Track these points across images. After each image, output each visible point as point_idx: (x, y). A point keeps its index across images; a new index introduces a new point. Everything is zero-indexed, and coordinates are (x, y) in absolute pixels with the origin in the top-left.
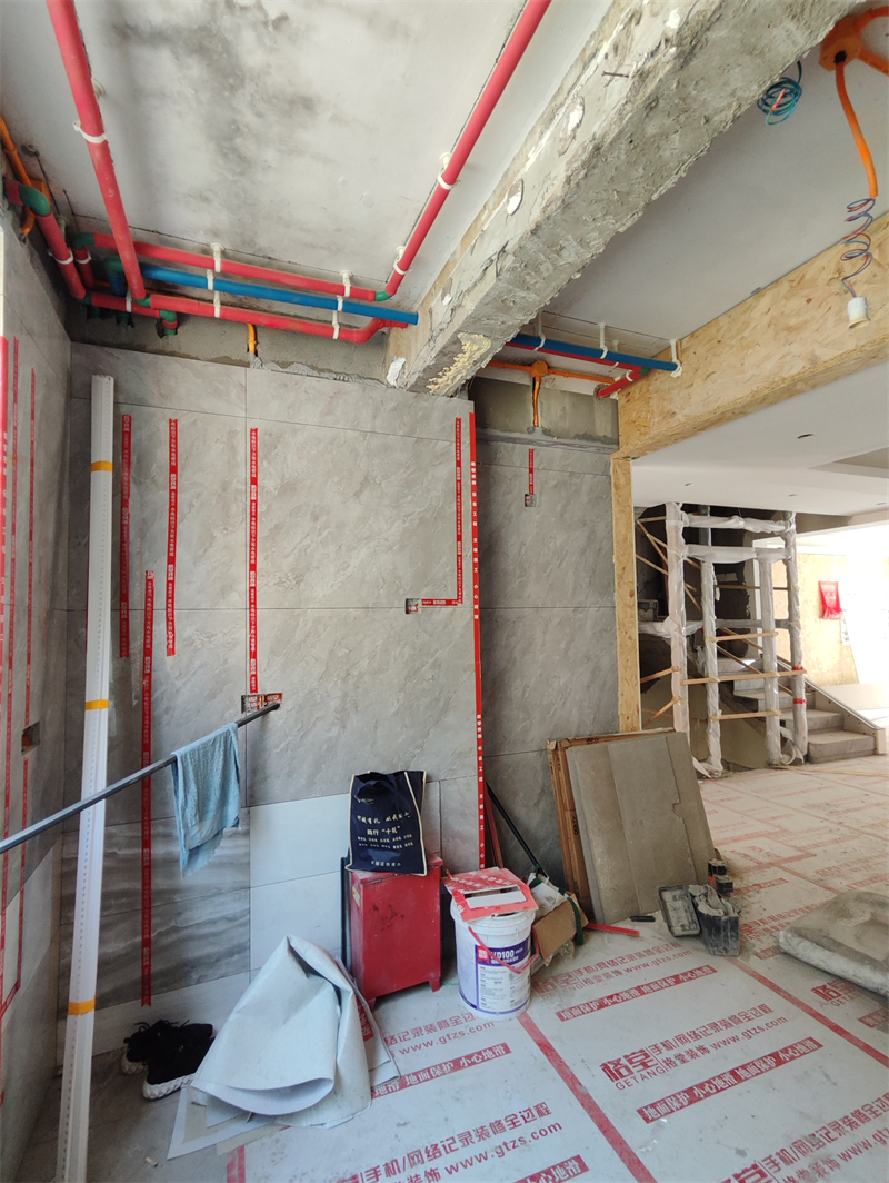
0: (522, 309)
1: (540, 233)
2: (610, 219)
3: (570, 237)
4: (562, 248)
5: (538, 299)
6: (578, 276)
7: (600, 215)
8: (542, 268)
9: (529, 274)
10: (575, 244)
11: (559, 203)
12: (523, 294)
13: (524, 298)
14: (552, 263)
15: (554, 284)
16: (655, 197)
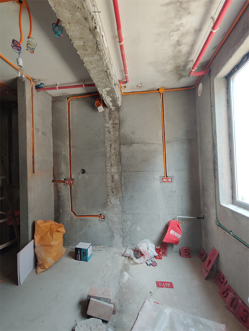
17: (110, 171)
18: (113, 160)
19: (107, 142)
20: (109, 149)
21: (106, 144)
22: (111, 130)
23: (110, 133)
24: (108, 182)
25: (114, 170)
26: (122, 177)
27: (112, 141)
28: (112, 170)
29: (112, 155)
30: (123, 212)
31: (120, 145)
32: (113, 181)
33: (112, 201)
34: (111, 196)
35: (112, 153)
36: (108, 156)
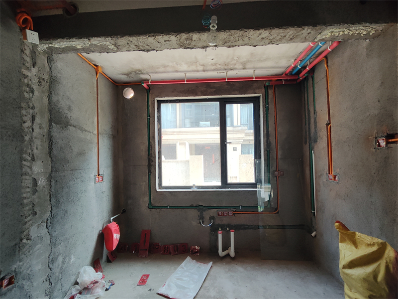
17: (29, 170)
18: (37, 149)
19: (25, 109)
20: (28, 124)
21: (24, 112)
22: (35, 87)
23: (32, 92)
24: (24, 195)
25: (38, 168)
26: (52, 180)
27: (36, 110)
28: (34, 168)
29: (36, 138)
30: (53, 244)
31: (51, 121)
32: (35, 191)
33: (31, 233)
34: (31, 222)
35: (35, 134)
36: (27, 138)
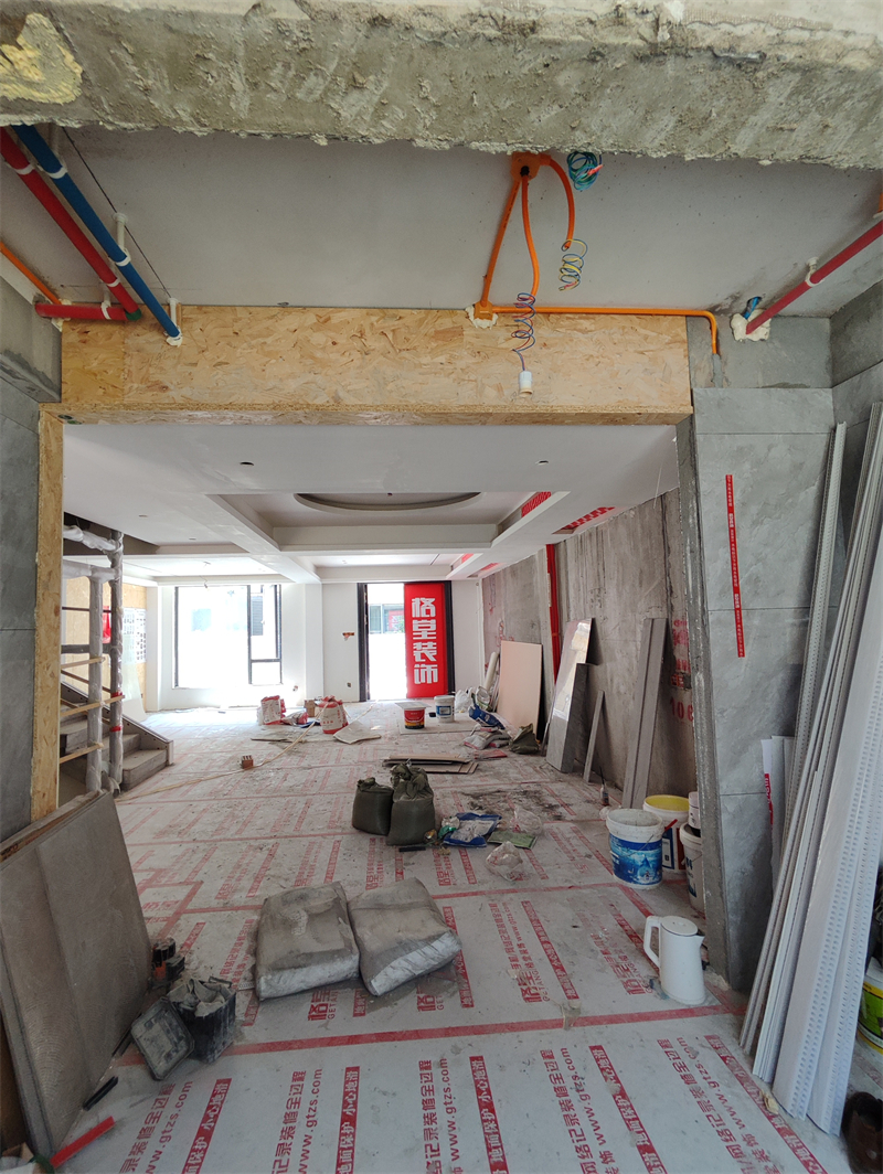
0: (202, 102)
1: (376, 34)
2: (430, 117)
3: (386, 84)
4: (360, 88)
5: (244, 115)
6: (323, 142)
7: (434, 100)
8: (312, 80)
9: (287, 66)
10: (376, 99)
11: (438, 29)
12: (238, 85)
13: (232, 90)
14: (327, 90)
15: (288, 119)
16: (474, 145)
